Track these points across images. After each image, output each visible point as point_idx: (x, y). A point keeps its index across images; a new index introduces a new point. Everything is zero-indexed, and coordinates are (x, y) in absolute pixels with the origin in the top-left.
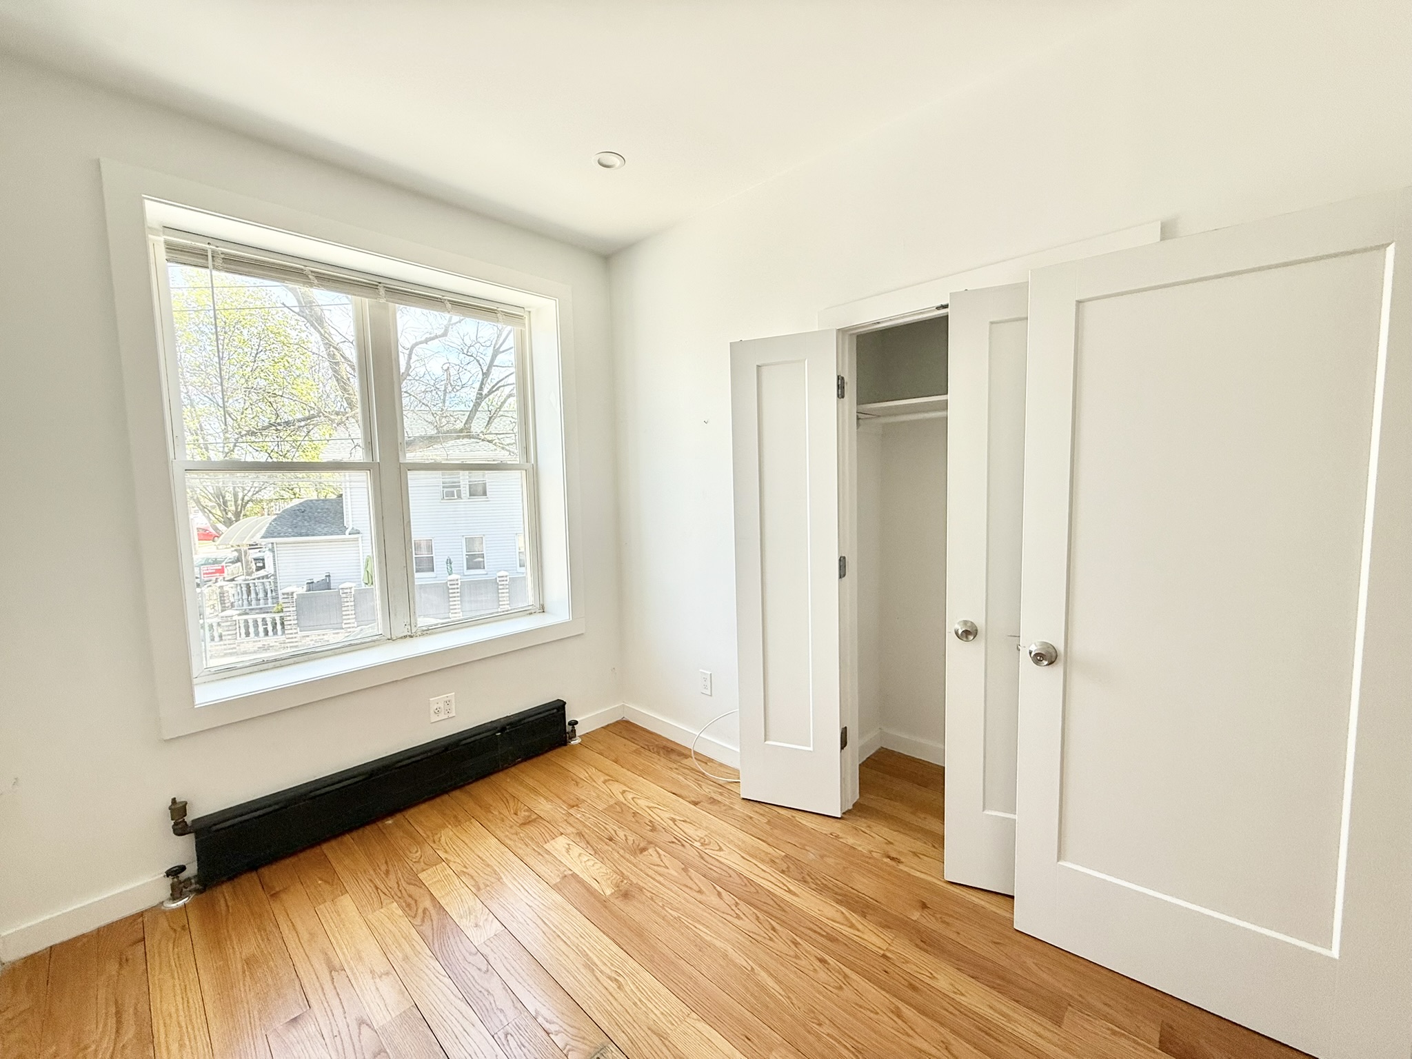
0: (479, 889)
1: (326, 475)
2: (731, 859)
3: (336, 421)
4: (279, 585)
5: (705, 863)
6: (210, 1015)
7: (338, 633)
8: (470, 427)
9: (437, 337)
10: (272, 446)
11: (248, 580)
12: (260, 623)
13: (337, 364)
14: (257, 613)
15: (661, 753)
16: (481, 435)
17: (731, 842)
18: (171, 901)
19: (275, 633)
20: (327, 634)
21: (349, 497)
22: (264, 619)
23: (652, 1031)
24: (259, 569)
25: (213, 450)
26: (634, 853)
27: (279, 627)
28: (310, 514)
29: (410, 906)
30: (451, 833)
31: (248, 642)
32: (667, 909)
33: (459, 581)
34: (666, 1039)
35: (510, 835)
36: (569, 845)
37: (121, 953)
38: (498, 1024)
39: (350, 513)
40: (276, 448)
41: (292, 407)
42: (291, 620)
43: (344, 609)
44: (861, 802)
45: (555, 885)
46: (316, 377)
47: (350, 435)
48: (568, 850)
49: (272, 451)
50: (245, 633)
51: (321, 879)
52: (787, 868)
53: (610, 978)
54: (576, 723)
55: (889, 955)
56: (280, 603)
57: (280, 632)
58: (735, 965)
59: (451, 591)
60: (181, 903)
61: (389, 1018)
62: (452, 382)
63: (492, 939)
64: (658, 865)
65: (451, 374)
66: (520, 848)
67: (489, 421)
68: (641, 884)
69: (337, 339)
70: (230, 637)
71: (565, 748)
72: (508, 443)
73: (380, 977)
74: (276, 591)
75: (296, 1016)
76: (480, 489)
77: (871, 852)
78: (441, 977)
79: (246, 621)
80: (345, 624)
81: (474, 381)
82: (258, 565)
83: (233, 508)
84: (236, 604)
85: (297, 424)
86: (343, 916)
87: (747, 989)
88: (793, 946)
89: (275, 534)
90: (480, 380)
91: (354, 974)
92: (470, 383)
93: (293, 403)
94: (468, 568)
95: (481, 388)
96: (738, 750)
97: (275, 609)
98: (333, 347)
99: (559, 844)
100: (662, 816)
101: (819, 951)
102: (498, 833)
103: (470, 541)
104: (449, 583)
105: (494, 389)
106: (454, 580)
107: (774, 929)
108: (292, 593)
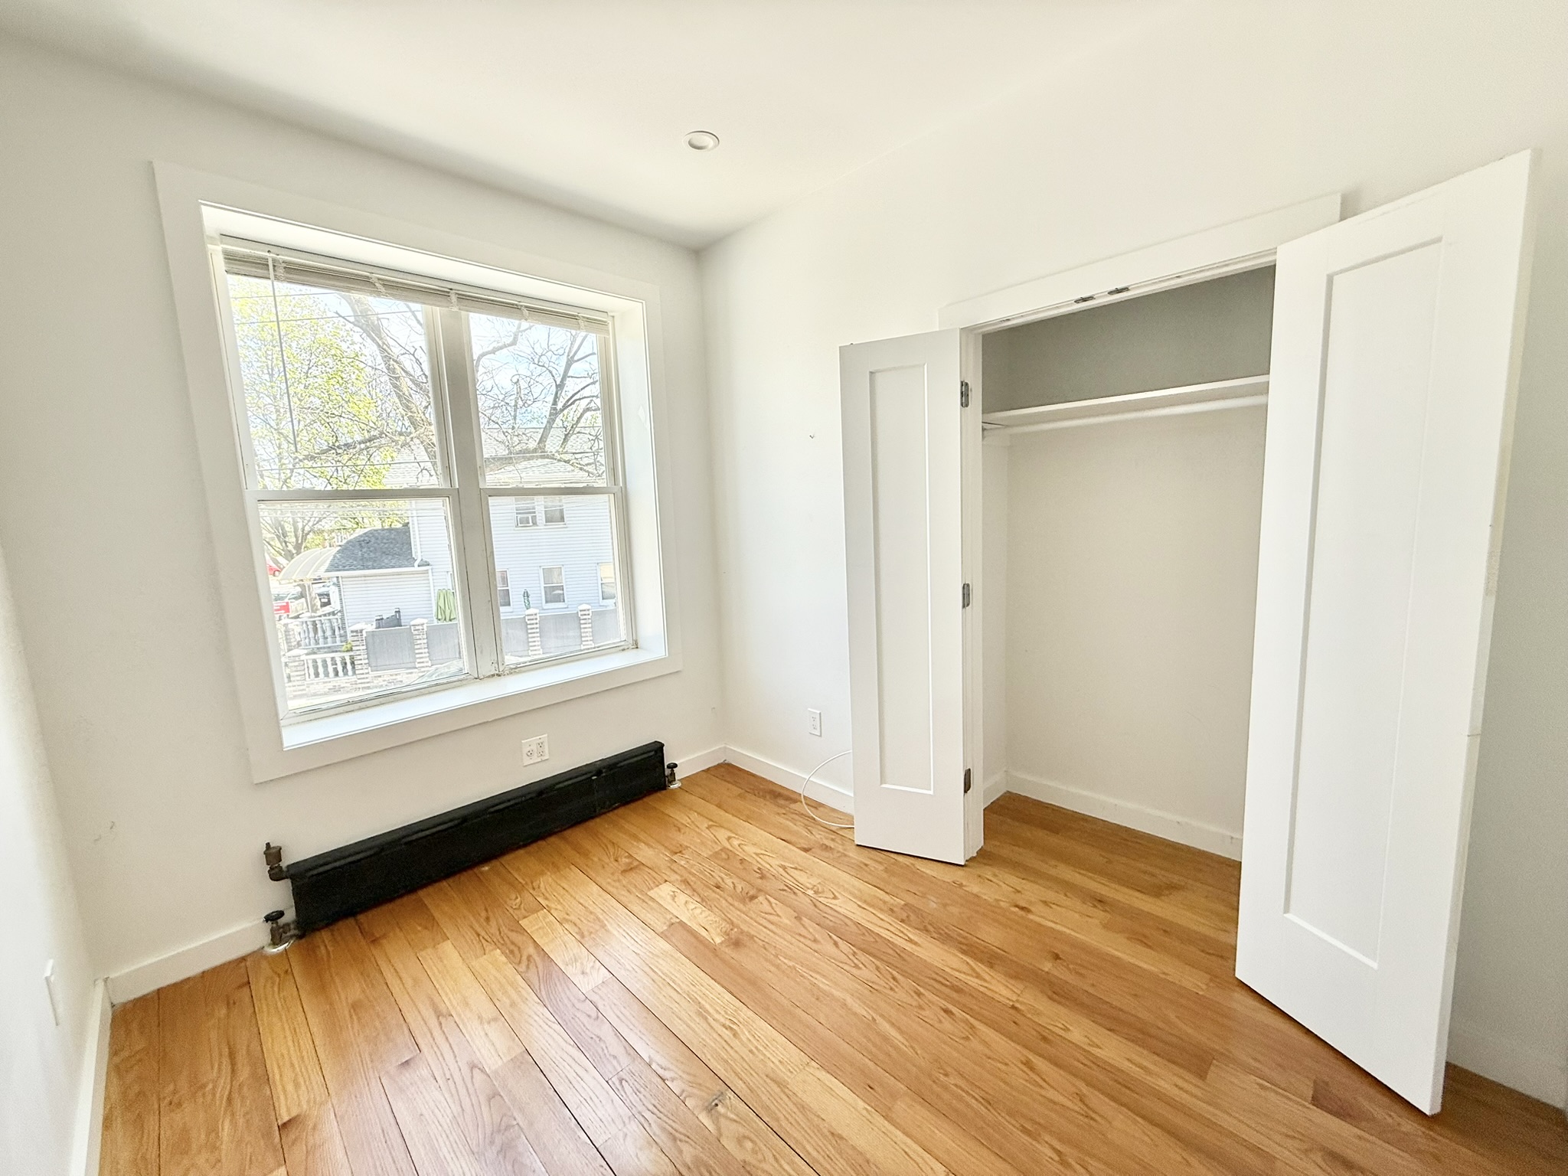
0: (583, 936)
1: (390, 503)
2: (846, 907)
3: (400, 443)
4: (346, 622)
5: (818, 911)
6: (322, 1056)
7: (411, 673)
8: (545, 446)
9: (505, 346)
10: (329, 471)
11: (315, 617)
12: (329, 663)
13: (397, 379)
14: (326, 653)
15: (768, 797)
16: (556, 454)
17: (846, 890)
18: (271, 946)
19: (346, 673)
20: (399, 674)
21: (416, 526)
22: (333, 659)
23: (771, 1079)
24: (324, 605)
25: (269, 477)
26: (743, 901)
27: (349, 667)
28: (376, 545)
29: (513, 953)
30: (550, 879)
31: (317, 683)
32: (781, 958)
33: (538, 615)
34: (785, 1086)
35: (613, 883)
36: (674, 892)
37: (228, 997)
38: (611, 1069)
39: (418, 543)
40: (335, 473)
41: (350, 428)
42: (362, 659)
43: (416, 647)
44: (985, 848)
45: (662, 933)
46: (373, 393)
47: (415, 458)
48: (674, 897)
49: (331, 477)
50: (314, 674)
51: (420, 925)
52: (907, 917)
53: (724, 1026)
54: (675, 766)
55: (1017, 1005)
56: (349, 641)
57: (350, 672)
58: (855, 1014)
59: (529, 627)
60: (281, 948)
61: (500, 1063)
62: (522, 396)
63: (600, 987)
64: (771, 914)
65: (522, 388)
66: (624, 895)
67: (564, 439)
68: (753, 933)
69: (396, 351)
70: (299, 678)
71: (664, 792)
72: (586, 462)
73: (489, 1023)
74: (344, 628)
75: (407, 1059)
76: (558, 514)
77: (997, 900)
78: (549, 1023)
79: (315, 661)
80: (419, 663)
81: (546, 394)
82: (323, 600)
83: (294, 540)
84: (302, 643)
85: (358, 446)
86: (445, 962)
87: (869, 1040)
88: (916, 997)
89: (341, 567)
90: (554, 393)
91: (462, 1020)
92: (543, 396)
93: (350, 423)
94: (547, 602)
95: (555, 403)
96: (852, 795)
97: (344, 648)
98: (393, 360)
99: (663, 892)
100: (772, 864)
101: (944, 1002)
102: (598, 879)
103: (548, 572)
104: (527, 618)
105: (569, 403)
106: (532, 615)
107: (894, 978)
108: (361, 631)
